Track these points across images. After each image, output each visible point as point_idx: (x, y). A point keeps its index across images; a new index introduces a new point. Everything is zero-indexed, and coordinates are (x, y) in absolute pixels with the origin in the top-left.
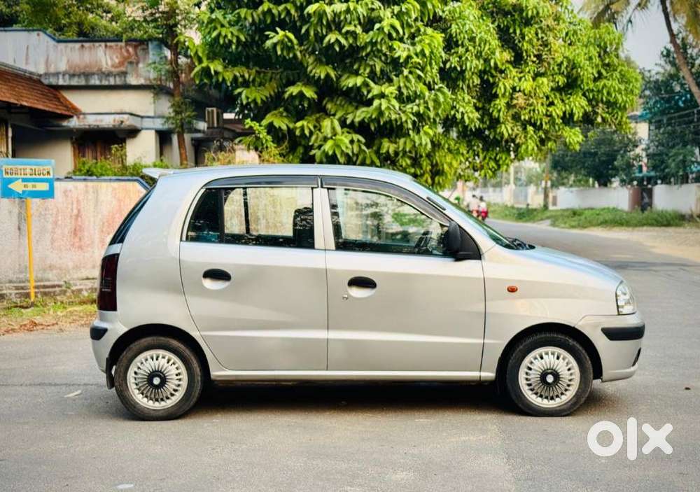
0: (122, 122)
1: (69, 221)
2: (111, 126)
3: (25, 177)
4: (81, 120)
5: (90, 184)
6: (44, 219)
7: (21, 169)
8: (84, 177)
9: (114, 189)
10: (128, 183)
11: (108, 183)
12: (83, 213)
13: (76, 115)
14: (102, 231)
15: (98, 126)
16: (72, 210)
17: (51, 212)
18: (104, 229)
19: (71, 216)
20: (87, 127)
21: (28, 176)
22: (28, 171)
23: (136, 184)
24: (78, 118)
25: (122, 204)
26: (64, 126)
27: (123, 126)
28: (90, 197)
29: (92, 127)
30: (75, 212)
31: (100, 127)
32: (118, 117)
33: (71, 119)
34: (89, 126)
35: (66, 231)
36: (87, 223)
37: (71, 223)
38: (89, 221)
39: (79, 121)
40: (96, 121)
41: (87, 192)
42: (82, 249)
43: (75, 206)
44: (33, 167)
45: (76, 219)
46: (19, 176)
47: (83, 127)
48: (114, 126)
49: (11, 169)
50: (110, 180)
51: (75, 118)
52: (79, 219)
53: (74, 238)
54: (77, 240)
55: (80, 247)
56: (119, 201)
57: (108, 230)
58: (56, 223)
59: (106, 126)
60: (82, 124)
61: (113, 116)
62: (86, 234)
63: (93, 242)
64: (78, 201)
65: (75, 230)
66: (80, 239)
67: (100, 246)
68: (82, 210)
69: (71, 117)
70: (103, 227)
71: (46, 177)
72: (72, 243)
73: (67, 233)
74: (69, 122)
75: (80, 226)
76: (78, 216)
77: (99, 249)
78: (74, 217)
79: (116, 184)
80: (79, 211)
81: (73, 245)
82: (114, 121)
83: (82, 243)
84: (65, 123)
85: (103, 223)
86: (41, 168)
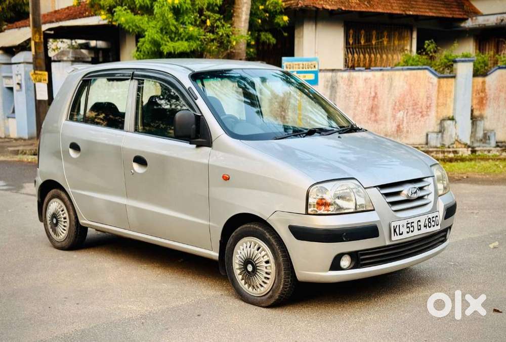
0: (502, 20)
1: (368, 101)
2: (494, 24)
3: (299, 70)
4: (473, 21)
5: (386, 73)
6: (349, 99)
7: (296, 65)
8: (380, 68)
9: (406, 76)
10: (419, 71)
11: (402, 72)
12: (379, 95)
13: (470, 17)
14: (394, 109)
15: (485, 25)
16: (370, 93)
17: (354, 94)
18: (396, 108)
19: (369, 98)
20: (478, 26)
21: (301, 70)
22: (301, 66)
23: (427, 71)
24: (472, 19)
25: (412, 87)
26: (462, 27)
27: (502, 23)
28: (385, 83)
29: (481, 26)
30: (373, 94)
31: (487, 25)
32: (499, 17)
33: (467, 21)
34: (479, 25)
35: (365, 108)
36: (382, 102)
37: (369, 102)
38: (384, 101)
39: (473, 23)
40: (484, 21)
41: (383, 79)
42: (377, 122)
43: (373, 89)
44: (304, 63)
45: (374, 100)
46: (295, 70)
47: (475, 26)
48: (496, 24)
49: (290, 65)
50: (402, 69)
51: (470, 20)
52: (376, 99)
53: (371, 114)
54: (373, 115)
55: (376, 121)
56: (410, 85)
57: (400, 108)
58: (357, 102)
59: (490, 25)
60: (474, 24)
61: (495, 17)
62: (381, 111)
63: (386, 117)
64: (375, 86)
65: (372, 107)
66: (376, 115)
67: (392, 120)
68: (378, 93)
69: (467, 19)
70: (395, 105)
71: (313, 69)
72: (369, 117)
73: (365, 110)
74: (465, 23)
75: (376, 105)
76: (374, 97)
77: (390, 122)
78: (371, 98)
79: (408, 73)
80: (376, 94)
81: (370, 119)
82: (497, 19)
83: (377, 117)
84: (463, 25)
85: (396, 103)
86: (310, 63)
